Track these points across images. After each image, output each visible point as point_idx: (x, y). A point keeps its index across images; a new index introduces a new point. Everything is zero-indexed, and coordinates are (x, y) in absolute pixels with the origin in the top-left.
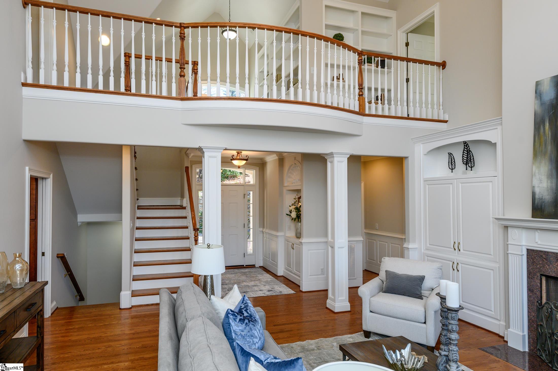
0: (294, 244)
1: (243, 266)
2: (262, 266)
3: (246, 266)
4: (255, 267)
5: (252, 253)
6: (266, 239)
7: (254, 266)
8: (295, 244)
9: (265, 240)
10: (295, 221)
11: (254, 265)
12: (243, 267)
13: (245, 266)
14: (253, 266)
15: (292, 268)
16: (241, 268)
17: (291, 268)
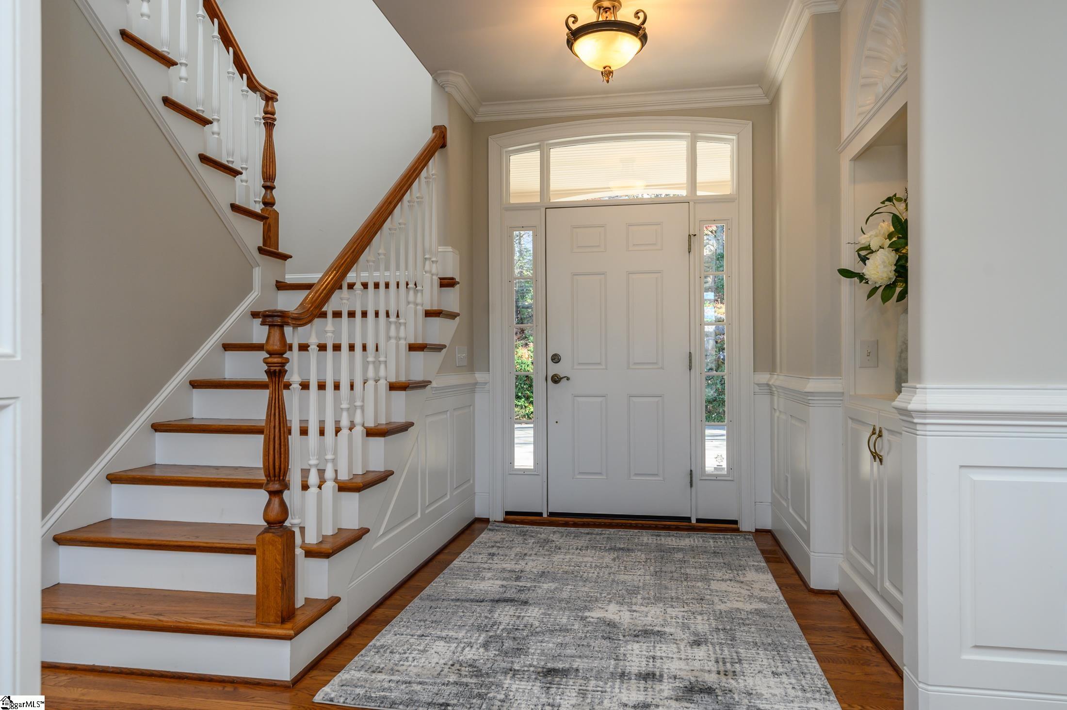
0: (880, 431)
1: (688, 519)
2: (769, 527)
3: (698, 521)
4: (737, 530)
5: (725, 472)
6: (778, 417)
7: (734, 526)
8: (885, 433)
9: (776, 418)
10: (885, 299)
11: (735, 522)
12: (687, 524)
13: (694, 521)
14: (728, 526)
15: (873, 562)
16: (677, 528)
17: (869, 561)
